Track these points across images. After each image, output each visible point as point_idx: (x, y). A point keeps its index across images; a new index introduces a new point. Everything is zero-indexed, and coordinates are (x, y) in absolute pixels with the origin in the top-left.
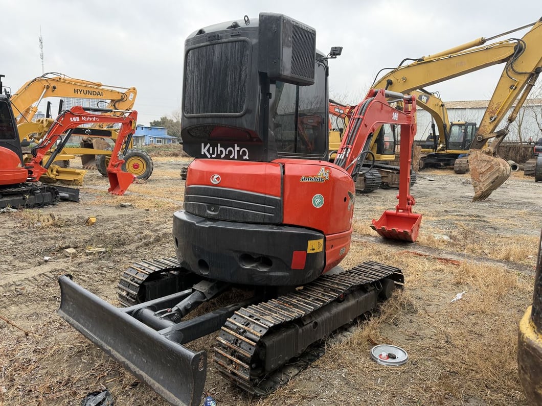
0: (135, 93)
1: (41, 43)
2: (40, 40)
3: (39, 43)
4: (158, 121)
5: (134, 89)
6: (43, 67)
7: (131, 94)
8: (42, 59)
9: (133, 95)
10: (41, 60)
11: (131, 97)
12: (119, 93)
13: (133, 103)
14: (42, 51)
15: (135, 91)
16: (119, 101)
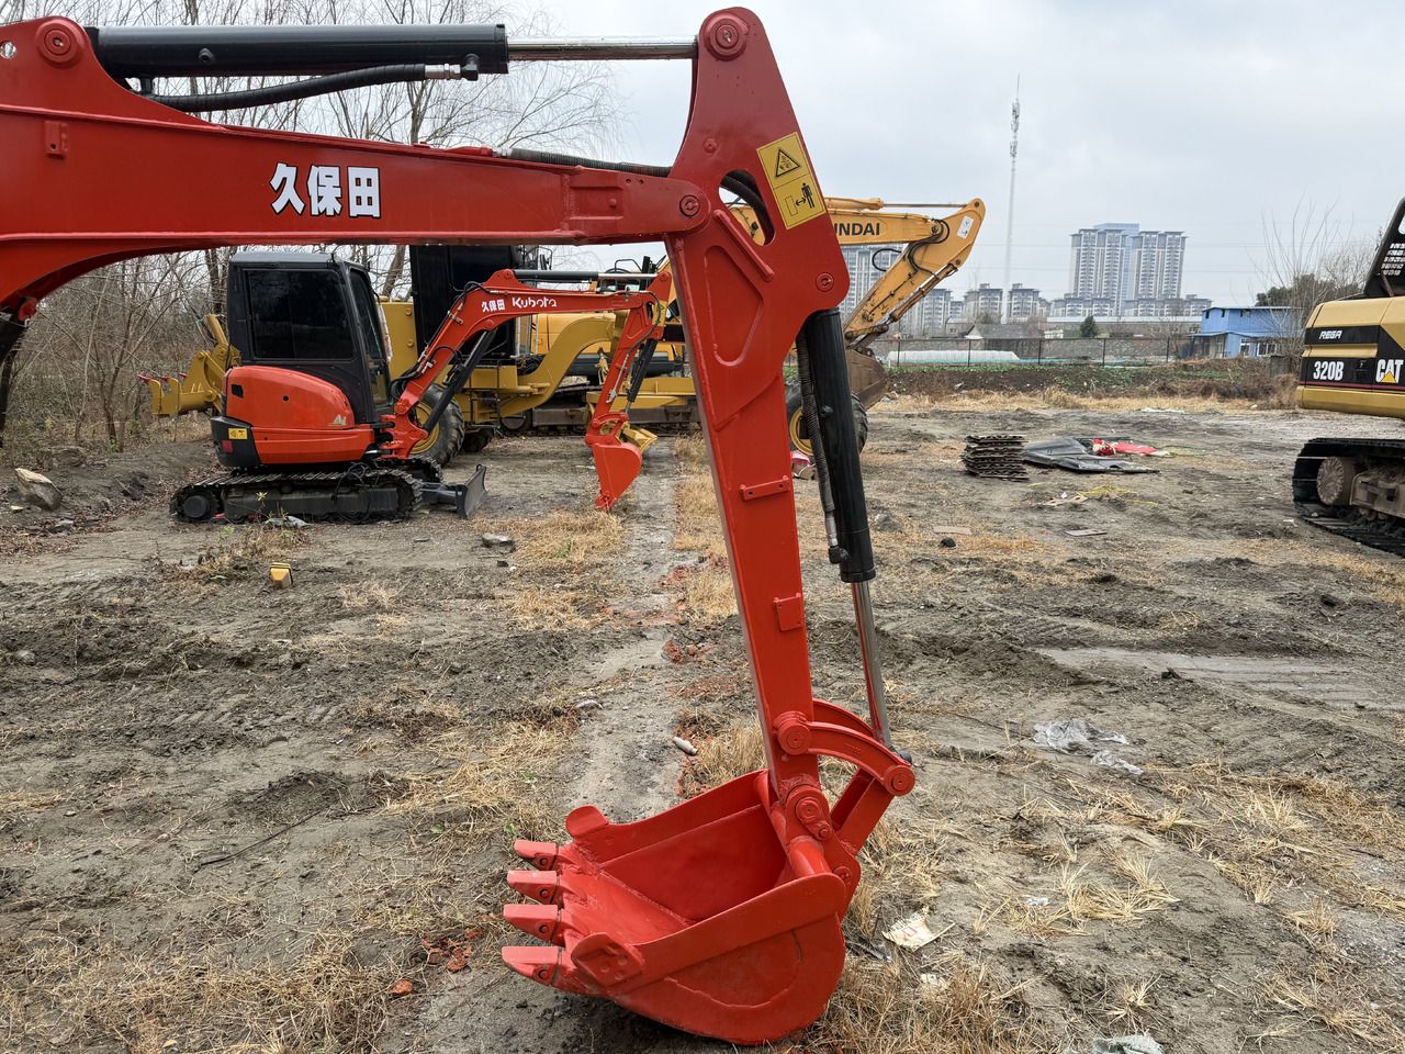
0: (980, 218)
1: (1017, 117)
2: (1014, 111)
3: (1012, 118)
4: (1283, 289)
5: (977, 204)
6: (1013, 175)
7: (966, 218)
8: (1014, 156)
9: (972, 221)
10: (1011, 159)
11: (962, 231)
12: (925, 220)
13: (970, 246)
14: (1015, 137)
15: (978, 209)
16: (924, 243)
